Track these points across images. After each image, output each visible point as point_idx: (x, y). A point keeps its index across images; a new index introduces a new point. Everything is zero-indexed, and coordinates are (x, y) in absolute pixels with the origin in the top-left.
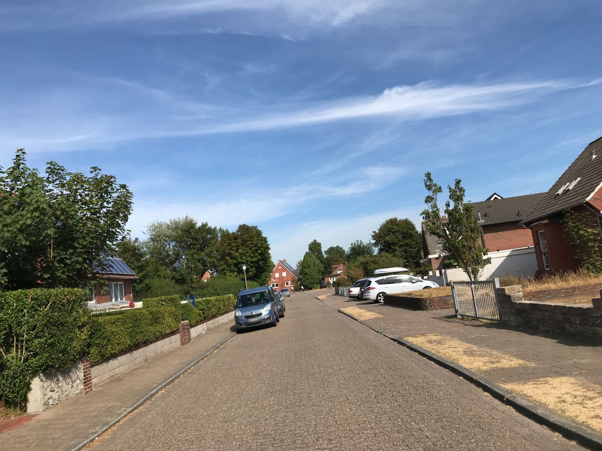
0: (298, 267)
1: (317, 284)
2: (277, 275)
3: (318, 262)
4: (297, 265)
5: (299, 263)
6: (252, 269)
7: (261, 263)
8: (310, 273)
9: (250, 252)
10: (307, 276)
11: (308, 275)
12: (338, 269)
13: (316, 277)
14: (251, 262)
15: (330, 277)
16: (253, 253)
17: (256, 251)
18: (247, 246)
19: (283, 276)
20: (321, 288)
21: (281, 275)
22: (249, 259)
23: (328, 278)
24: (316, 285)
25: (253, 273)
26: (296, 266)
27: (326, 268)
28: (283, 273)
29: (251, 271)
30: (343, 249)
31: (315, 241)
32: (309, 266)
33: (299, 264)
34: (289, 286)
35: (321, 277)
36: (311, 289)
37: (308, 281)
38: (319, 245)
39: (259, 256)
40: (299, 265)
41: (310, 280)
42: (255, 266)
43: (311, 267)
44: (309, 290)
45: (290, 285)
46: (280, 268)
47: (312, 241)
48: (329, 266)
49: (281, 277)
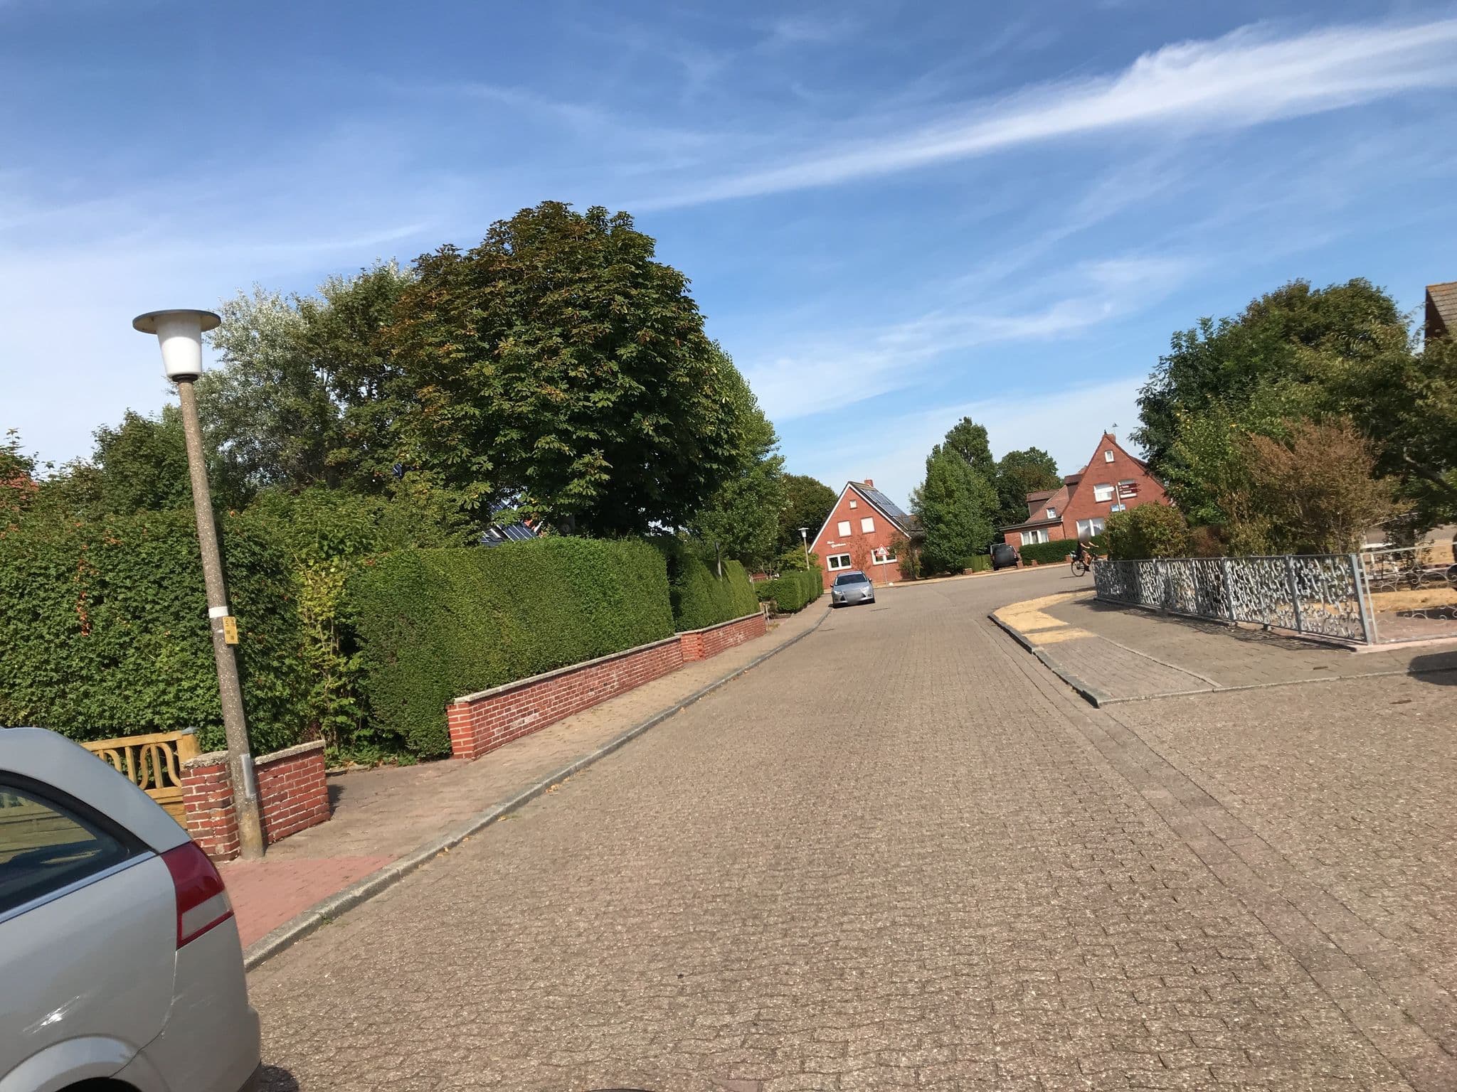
0: (916, 504)
1: (980, 554)
2: (845, 529)
3: (979, 482)
4: (912, 501)
5: (916, 492)
6: (587, 458)
7: (647, 427)
8: (956, 516)
9: (566, 353)
10: (942, 526)
11: (947, 524)
12: (1048, 504)
13: (976, 528)
14: (580, 419)
15: (1024, 530)
16: (583, 358)
17: (608, 345)
18: (551, 316)
19: (865, 530)
20: (996, 568)
21: (856, 526)
22: (558, 394)
23: (1017, 534)
24: (976, 559)
25: (597, 484)
26: (910, 504)
27: (1005, 505)
28: (864, 522)
29: (581, 475)
30: (1049, 456)
31: (967, 421)
32: (950, 494)
33: (919, 497)
34: (885, 561)
35: (992, 532)
36: (959, 570)
37: (945, 544)
38: (981, 433)
39: (624, 380)
40: (917, 500)
41: (955, 540)
42: (603, 443)
43: (957, 494)
44: (953, 575)
45: (888, 559)
46: (853, 505)
47: (957, 423)
48: (1016, 498)
49: (858, 536)
